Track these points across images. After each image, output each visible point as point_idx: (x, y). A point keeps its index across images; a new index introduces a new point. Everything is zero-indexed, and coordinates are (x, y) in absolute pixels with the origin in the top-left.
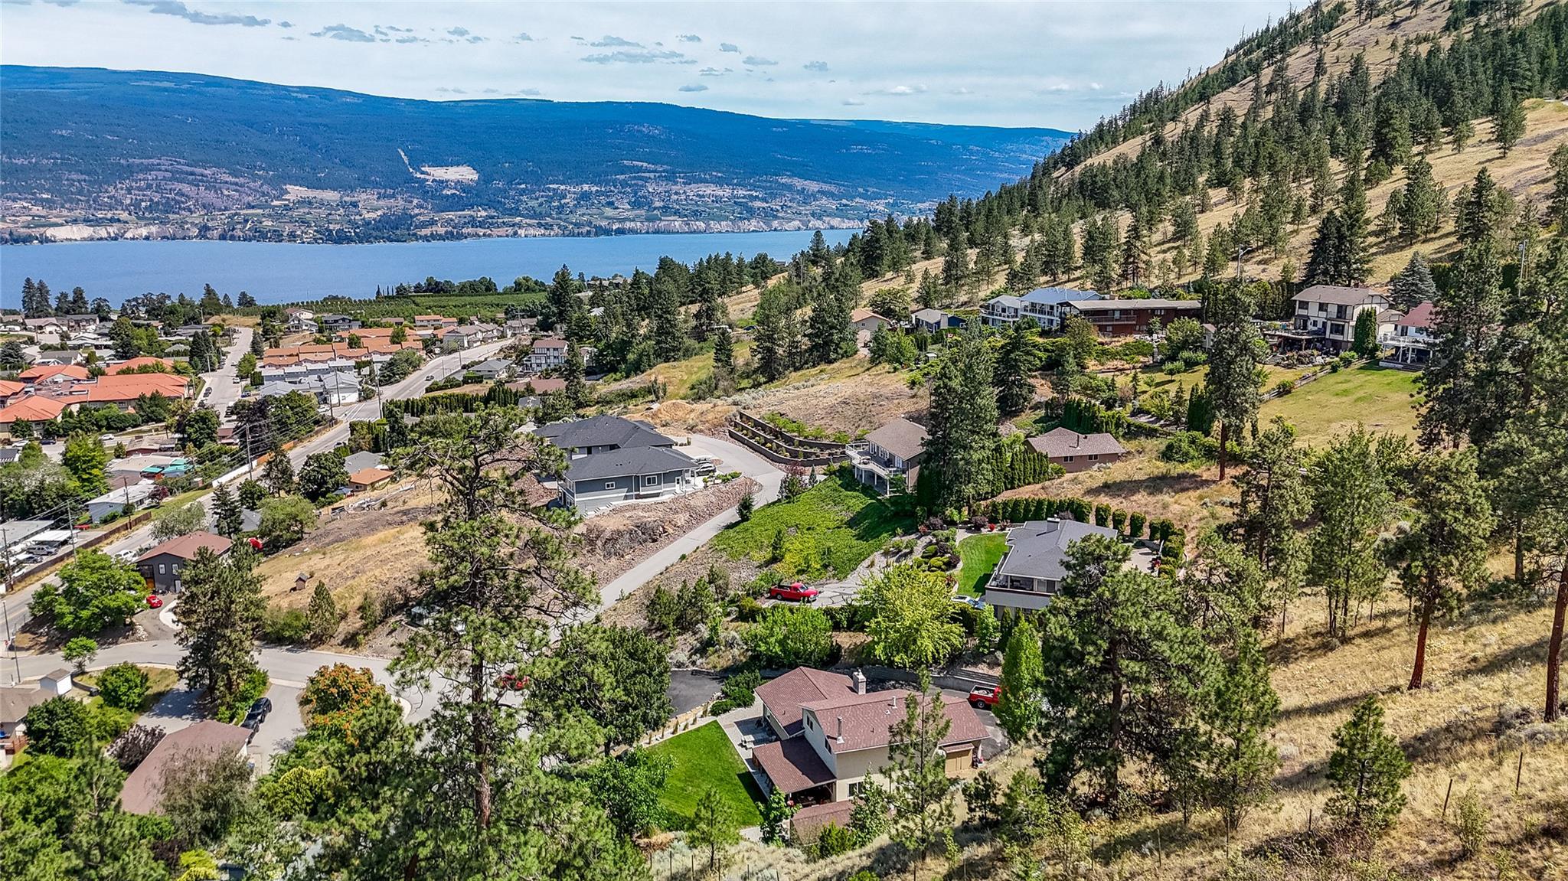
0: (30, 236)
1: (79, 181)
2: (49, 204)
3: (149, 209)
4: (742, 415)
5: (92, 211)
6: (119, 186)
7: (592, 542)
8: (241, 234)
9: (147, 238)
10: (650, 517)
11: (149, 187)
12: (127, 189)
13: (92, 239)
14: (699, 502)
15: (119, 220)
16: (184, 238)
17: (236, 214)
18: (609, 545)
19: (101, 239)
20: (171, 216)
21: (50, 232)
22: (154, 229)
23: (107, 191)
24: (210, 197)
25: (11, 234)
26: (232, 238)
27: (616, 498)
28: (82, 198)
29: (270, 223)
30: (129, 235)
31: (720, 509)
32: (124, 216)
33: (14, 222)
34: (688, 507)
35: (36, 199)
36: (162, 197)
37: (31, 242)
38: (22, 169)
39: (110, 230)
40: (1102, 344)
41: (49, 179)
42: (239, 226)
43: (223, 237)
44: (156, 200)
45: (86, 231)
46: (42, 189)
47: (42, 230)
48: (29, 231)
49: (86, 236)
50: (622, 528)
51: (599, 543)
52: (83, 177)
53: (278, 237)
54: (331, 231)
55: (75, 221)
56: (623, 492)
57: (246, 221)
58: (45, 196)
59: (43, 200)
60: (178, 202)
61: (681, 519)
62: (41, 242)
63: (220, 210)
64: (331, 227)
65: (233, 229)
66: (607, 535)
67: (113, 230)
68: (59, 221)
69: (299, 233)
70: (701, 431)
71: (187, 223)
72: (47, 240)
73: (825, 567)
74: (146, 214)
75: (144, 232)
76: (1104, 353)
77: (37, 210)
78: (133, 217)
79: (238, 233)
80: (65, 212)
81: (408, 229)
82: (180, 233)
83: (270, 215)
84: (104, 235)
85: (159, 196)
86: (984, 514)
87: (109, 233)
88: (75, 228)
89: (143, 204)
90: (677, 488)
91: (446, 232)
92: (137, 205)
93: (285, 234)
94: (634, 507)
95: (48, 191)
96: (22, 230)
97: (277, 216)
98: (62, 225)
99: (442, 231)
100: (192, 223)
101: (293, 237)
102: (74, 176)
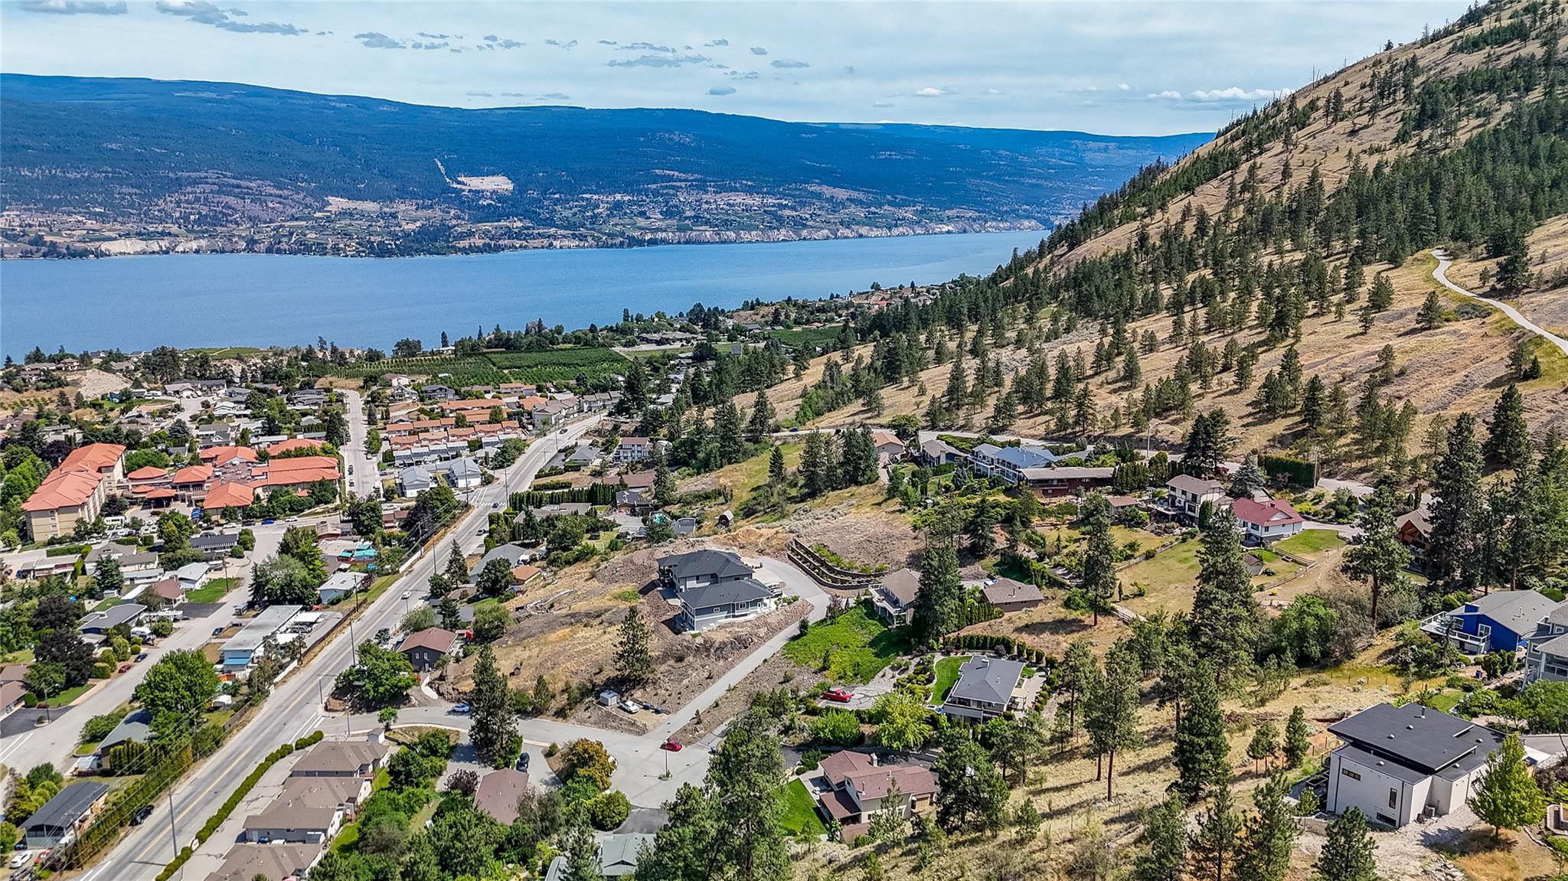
0: (86, 250)
1: (130, 195)
2: (102, 218)
3: (198, 222)
4: (797, 543)
5: (143, 224)
6: (169, 199)
7: (708, 650)
8: (287, 247)
9: (197, 252)
10: (743, 632)
11: (197, 200)
12: (177, 202)
13: (145, 253)
14: (772, 620)
15: (170, 234)
16: (232, 252)
17: (281, 226)
18: (718, 652)
19: (154, 252)
20: (219, 229)
21: (104, 246)
22: (203, 243)
23: (157, 205)
24: (255, 209)
25: (68, 248)
26: (279, 251)
27: (721, 618)
28: (134, 212)
29: (314, 236)
30: (180, 248)
31: (787, 624)
32: (174, 229)
33: (70, 236)
34: (766, 624)
35: (90, 213)
36: (210, 210)
37: (87, 256)
38: (74, 183)
39: (162, 243)
40: (1043, 504)
41: (101, 193)
42: (284, 239)
43: (269, 251)
44: (204, 213)
45: (139, 245)
46: (95, 203)
47: (97, 244)
48: (85, 245)
49: (139, 249)
50: (726, 640)
51: (712, 650)
52: (134, 190)
53: (322, 250)
54: (372, 243)
55: (128, 235)
56: (725, 614)
57: (291, 234)
58: (97, 210)
59: (96, 214)
60: (225, 215)
61: (762, 632)
62: (97, 256)
63: (265, 222)
64: (372, 239)
65: (280, 242)
66: (717, 645)
67: (164, 244)
68: (113, 235)
69: (342, 246)
70: (768, 554)
71: (234, 236)
72: (103, 254)
73: (856, 675)
74: (196, 228)
75: (194, 245)
76: (1044, 511)
77: (91, 224)
78: (183, 230)
79: (285, 246)
80: (118, 226)
81: (447, 241)
82: (228, 247)
83: (313, 227)
84: (157, 249)
85: (207, 208)
86: (953, 643)
87: (161, 247)
88: (128, 242)
89: (192, 217)
90: (758, 609)
91: (484, 244)
92: (186, 218)
93: (329, 246)
94: (732, 624)
95: (101, 205)
96: (78, 244)
97: (320, 229)
98: (115, 239)
99: (480, 243)
100: (240, 236)
101: (336, 250)
102: (125, 190)
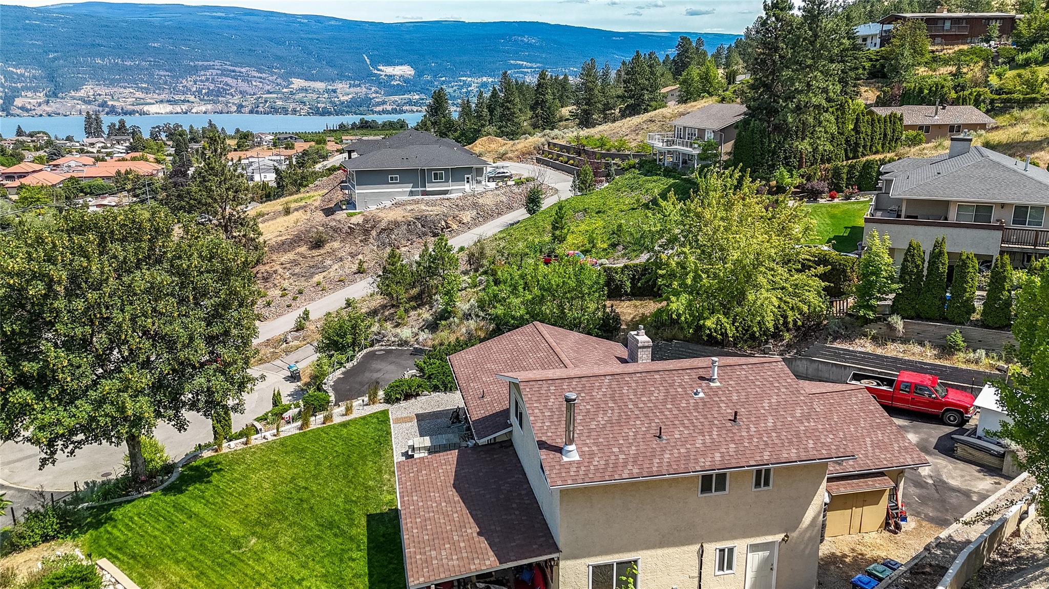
0: (134, 110)
1: (165, 76)
2: (146, 91)
3: (207, 94)
4: (549, 144)
5: (172, 95)
6: (189, 79)
7: (366, 232)
8: (263, 110)
9: (205, 113)
10: (433, 211)
11: (207, 80)
12: (194, 81)
13: (172, 113)
14: (488, 201)
15: (188, 101)
16: (228, 113)
17: (259, 98)
18: (384, 235)
19: (177, 113)
20: (220, 99)
21: (146, 108)
22: (209, 107)
23: (181, 83)
24: (244, 86)
25: (122, 109)
26: (257, 112)
27: (401, 192)
28: (166, 87)
29: (281, 103)
30: (194, 110)
31: (510, 208)
32: (192, 98)
33: (125, 102)
34: (475, 205)
35: (138, 88)
36: (216, 87)
37: (134, 114)
38: (130, 68)
39: (183, 107)
40: (933, 51)
41: (146, 75)
42: (261, 105)
43: (251, 112)
44: (211, 88)
45: (168, 108)
46: (142, 81)
47: (141, 107)
48: (133, 107)
49: (168, 111)
50: (400, 219)
51: (374, 233)
52: (167, 73)
53: (285, 111)
54: (319, 108)
55: (162, 102)
56: (408, 188)
57: (266, 102)
58: (143, 85)
59: (142, 88)
60: (224, 90)
61: (467, 216)
62: (140, 115)
63: (250, 95)
64: (319, 105)
65: (258, 107)
66: (383, 225)
67: (185, 107)
68: (152, 101)
69: (298, 109)
71: (230, 103)
72: (145, 114)
73: (614, 246)
74: (205, 98)
75: (203, 108)
77: (139, 94)
78: (197, 99)
79: (261, 109)
80: (156, 96)
81: (368, 107)
82: (225, 110)
83: (281, 98)
84: (180, 111)
85: (213, 85)
86: (822, 179)
87: (182, 109)
88: (161, 106)
89: (204, 91)
90: (467, 187)
91: (392, 109)
92: (200, 91)
93: (290, 110)
94: (417, 202)
95: (145, 82)
96: (129, 107)
97: (286, 99)
98: (153, 104)
99: (389, 108)
100: (233, 103)
101: (294, 111)
102: (162, 73)
